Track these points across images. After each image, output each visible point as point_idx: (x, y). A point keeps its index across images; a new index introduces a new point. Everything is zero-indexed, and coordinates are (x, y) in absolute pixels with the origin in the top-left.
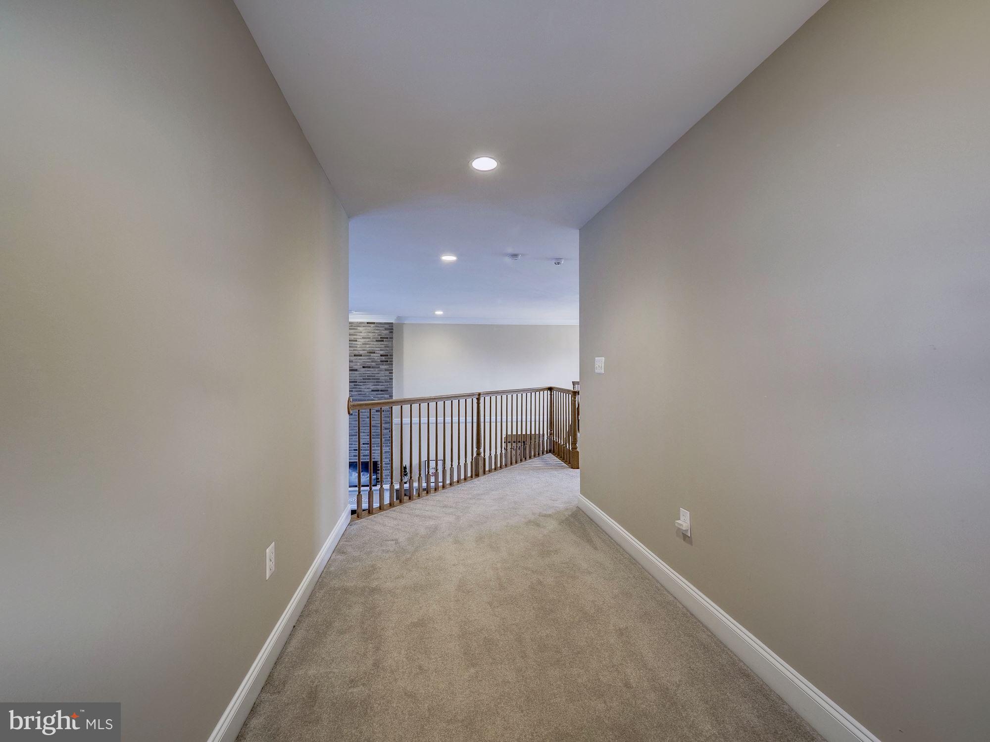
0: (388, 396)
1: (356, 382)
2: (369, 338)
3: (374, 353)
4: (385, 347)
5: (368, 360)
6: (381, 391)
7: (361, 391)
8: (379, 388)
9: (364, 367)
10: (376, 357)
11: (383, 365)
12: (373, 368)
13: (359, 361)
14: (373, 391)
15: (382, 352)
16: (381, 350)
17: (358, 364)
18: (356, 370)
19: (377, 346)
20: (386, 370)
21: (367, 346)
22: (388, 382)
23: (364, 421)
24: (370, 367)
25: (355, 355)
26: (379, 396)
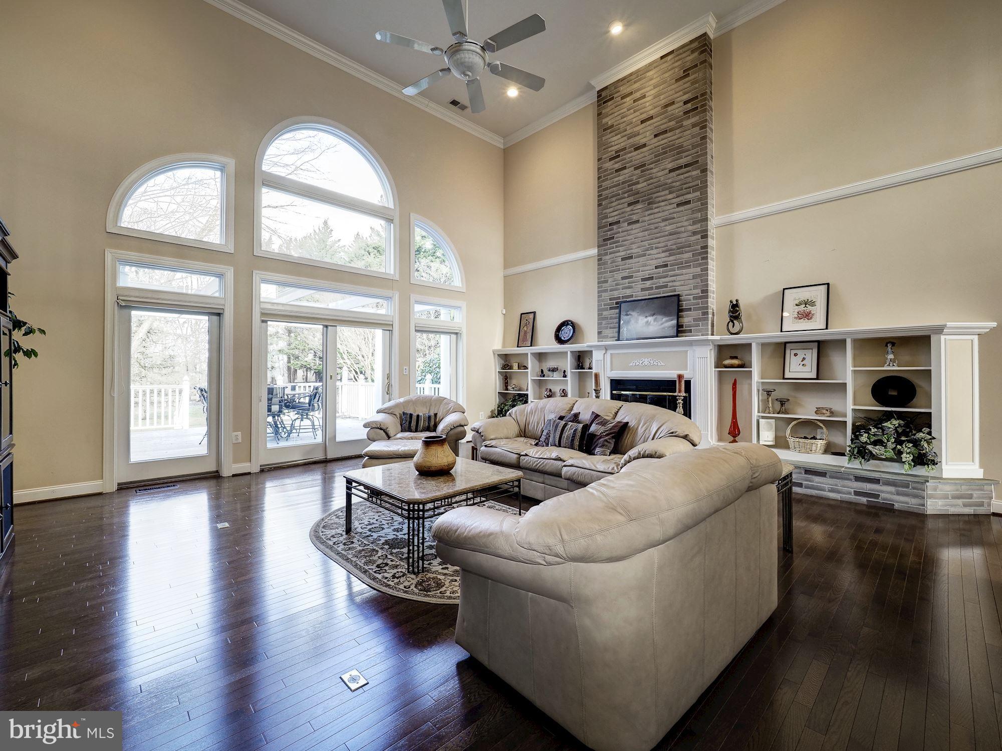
0: (699, 171)
1: (644, 165)
2: (665, 82)
3: (673, 103)
4: (693, 84)
5: (664, 121)
6: (686, 166)
7: (652, 179)
8: (683, 161)
9: (656, 136)
10: (677, 110)
11: (689, 118)
12: (671, 130)
13: (649, 128)
14: (671, 171)
15: (686, 97)
16: (685, 94)
17: (648, 133)
18: (644, 145)
19: (677, 90)
20: (694, 126)
21: (662, 97)
22: (698, 146)
23: (656, 228)
24: (665, 132)
25: (642, 122)
26: (682, 177)
